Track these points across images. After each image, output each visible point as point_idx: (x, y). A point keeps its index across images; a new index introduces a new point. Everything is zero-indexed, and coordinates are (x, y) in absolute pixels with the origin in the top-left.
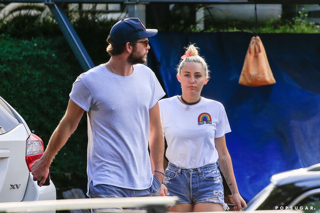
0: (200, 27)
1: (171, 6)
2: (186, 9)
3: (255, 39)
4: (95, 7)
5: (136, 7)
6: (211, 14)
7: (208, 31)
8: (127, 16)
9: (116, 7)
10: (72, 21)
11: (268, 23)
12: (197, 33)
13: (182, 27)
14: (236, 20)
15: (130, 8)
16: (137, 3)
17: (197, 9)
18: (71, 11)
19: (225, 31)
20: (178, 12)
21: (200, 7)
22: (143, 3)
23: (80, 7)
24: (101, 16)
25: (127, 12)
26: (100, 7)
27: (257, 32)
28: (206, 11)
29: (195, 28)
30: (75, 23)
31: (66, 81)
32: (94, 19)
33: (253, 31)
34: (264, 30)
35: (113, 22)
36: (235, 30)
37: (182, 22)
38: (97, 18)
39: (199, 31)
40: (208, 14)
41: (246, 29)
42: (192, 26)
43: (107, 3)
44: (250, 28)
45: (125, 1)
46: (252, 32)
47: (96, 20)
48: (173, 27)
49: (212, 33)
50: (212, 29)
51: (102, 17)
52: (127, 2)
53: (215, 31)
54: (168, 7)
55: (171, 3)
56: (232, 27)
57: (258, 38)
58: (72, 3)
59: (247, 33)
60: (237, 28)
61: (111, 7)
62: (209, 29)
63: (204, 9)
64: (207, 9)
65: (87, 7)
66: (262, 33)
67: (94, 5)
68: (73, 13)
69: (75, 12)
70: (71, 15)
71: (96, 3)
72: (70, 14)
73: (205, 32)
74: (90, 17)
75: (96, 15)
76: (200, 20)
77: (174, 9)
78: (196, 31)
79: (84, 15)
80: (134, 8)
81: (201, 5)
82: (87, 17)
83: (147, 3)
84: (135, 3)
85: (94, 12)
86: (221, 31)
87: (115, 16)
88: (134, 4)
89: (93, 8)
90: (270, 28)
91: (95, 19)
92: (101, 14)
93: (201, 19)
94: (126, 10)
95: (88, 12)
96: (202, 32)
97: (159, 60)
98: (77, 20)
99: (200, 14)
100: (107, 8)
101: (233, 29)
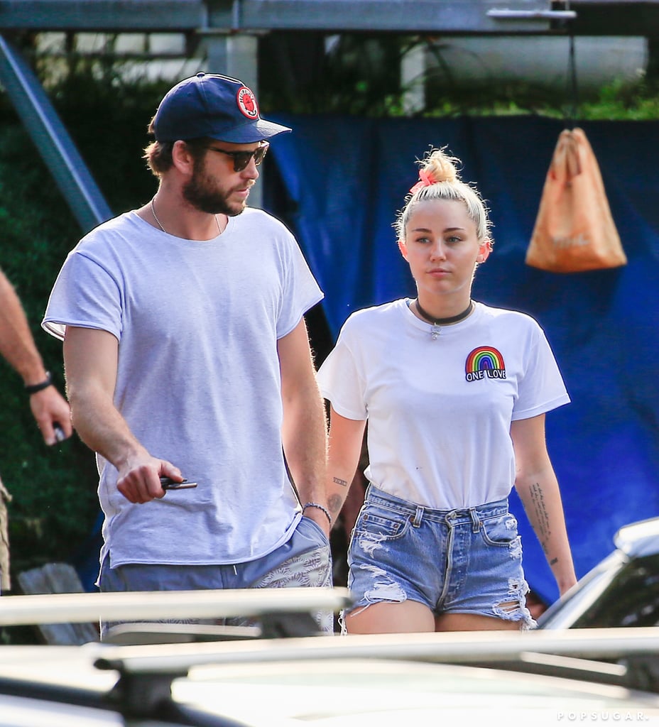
0: (413, 101)
1: (331, 43)
2: (375, 51)
3: (569, 136)
4: (112, 43)
5: (230, 44)
6: (444, 66)
7: (437, 114)
8: (205, 69)
9: (173, 42)
10: (46, 84)
11: (606, 90)
12: (403, 120)
13: (360, 103)
14: (515, 82)
15: (212, 47)
16: (234, 33)
17: (403, 49)
18: (44, 55)
19: (486, 113)
20: (349, 58)
21: (412, 45)
22: (249, 31)
23: (70, 43)
24: (129, 70)
25: (205, 58)
26: (127, 43)
27: (578, 116)
28: (432, 55)
29: (397, 103)
30: (55, 90)
31: (29, 254)
32: (108, 78)
33: (565, 114)
34: (597, 112)
35: (163, 85)
36: (513, 110)
37: (362, 86)
38: (118, 76)
39: (409, 114)
40: (436, 64)
41: (542, 107)
42: (389, 100)
43: (148, 31)
44: (556, 105)
45: (198, 27)
46: (560, 116)
47: (116, 83)
48: (335, 100)
49: (447, 119)
50: (448, 108)
51: (132, 72)
52: (204, 29)
53: (456, 115)
54: (321, 45)
55: (331, 32)
56: (505, 101)
57: (579, 133)
58: (46, 30)
59: (546, 120)
60: (520, 106)
61: (160, 43)
62: (440, 106)
63: (426, 51)
64: (433, 49)
65: (89, 43)
66: (590, 118)
67: (109, 37)
68: (49, 61)
69: (57, 57)
70: (44, 67)
71: (115, 31)
72: (40, 64)
73: (427, 115)
74: (98, 72)
75: (115, 67)
76: (413, 83)
77: (340, 50)
78: (402, 113)
79: (81, 66)
80: (224, 45)
81: (415, 38)
82: (88, 70)
83: (262, 32)
84: (227, 31)
85: (108, 58)
86: (473, 112)
87: (169, 69)
88: (223, 36)
89: (105, 48)
90: (614, 107)
91: (112, 79)
92: (129, 64)
93: (417, 77)
94: (200, 51)
95: (92, 57)
96: (417, 116)
97: (295, 193)
98: (60, 80)
99: (414, 65)
100: (147, 46)
101: (508, 107)
